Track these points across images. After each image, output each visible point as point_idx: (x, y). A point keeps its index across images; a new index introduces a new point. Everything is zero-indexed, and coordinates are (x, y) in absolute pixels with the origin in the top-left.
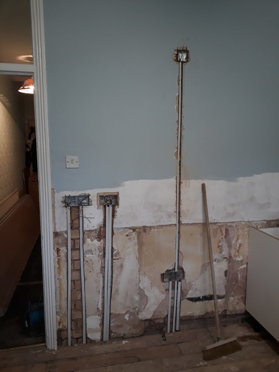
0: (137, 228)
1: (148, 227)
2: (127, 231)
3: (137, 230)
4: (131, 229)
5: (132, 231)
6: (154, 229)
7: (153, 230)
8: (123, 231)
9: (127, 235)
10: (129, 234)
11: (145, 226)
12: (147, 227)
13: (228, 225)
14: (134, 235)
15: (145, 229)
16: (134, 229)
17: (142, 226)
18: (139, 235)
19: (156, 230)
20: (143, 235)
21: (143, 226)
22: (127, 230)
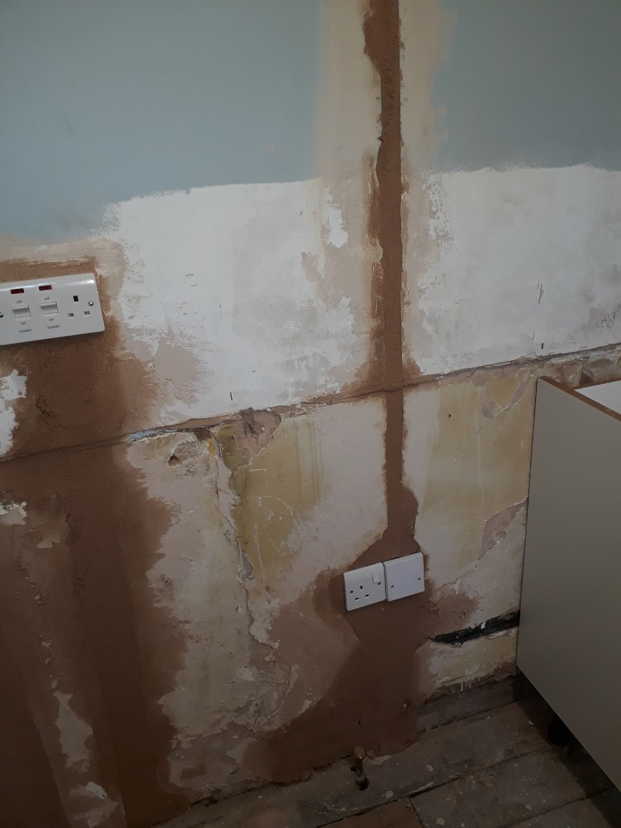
0: (212, 423)
1: (265, 410)
2: (168, 440)
3: (214, 431)
4: (187, 430)
5: (191, 437)
6: (292, 415)
7: (286, 421)
8: (150, 446)
9: (173, 459)
10: (179, 451)
11: (251, 409)
12: (259, 411)
13: (591, 360)
14: (206, 452)
15: (249, 420)
16: (201, 430)
17: (237, 410)
18: (227, 449)
19: (299, 419)
20: (247, 447)
21: (242, 413)
22: (166, 435)
